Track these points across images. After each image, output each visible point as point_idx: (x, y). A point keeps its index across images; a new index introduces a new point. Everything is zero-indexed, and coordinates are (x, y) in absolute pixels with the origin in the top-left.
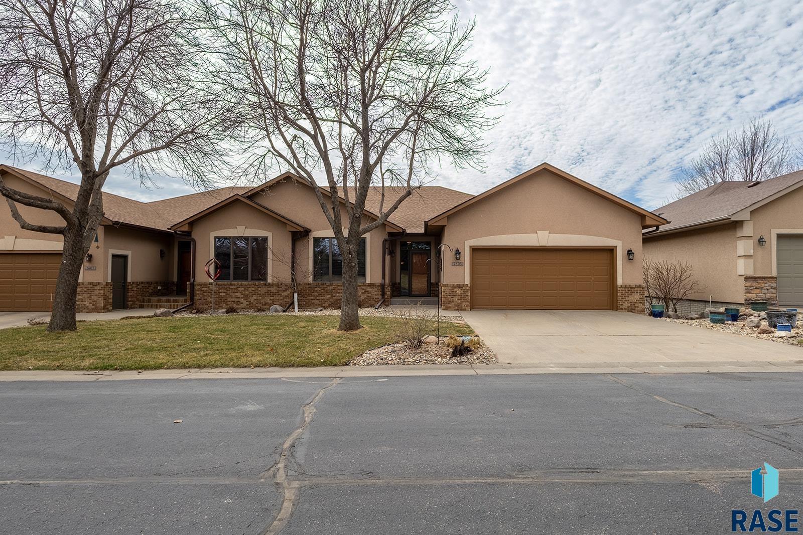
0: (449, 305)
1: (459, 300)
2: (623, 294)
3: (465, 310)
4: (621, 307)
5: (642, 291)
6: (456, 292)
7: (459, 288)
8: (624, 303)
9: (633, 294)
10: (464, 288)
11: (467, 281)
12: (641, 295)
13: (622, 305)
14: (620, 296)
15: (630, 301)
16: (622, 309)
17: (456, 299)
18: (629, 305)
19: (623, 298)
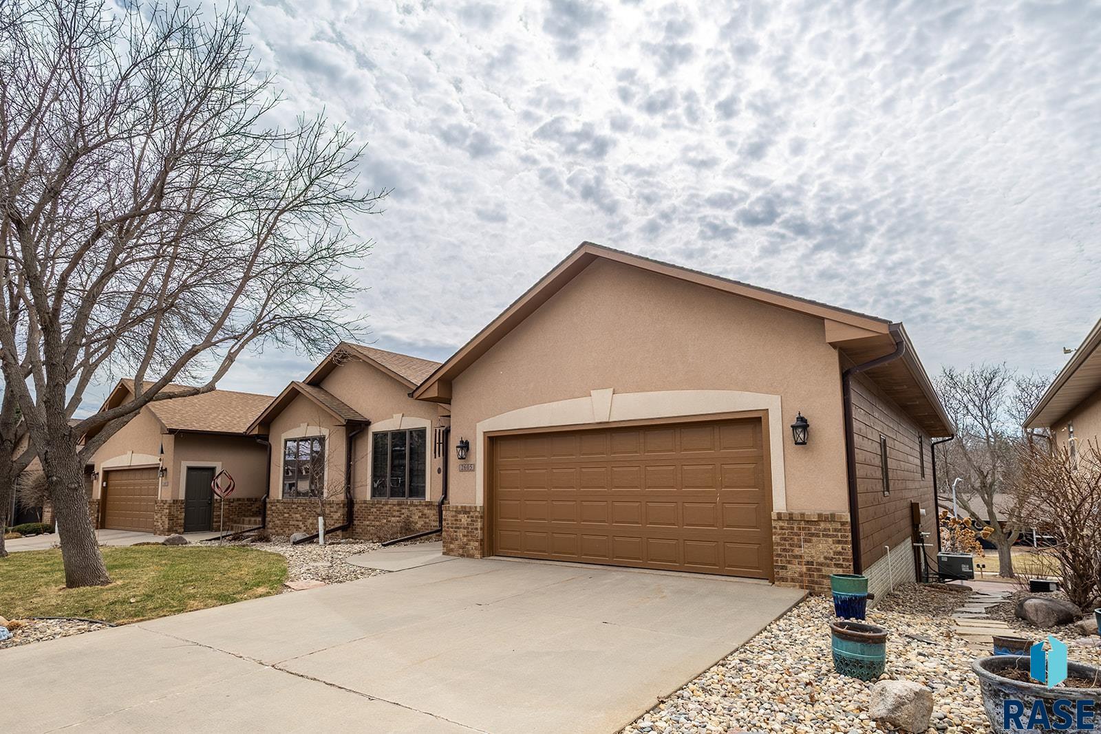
0: (452, 546)
1: (464, 536)
2: (785, 539)
3: (472, 556)
4: (782, 573)
5: (840, 530)
6: (461, 520)
7: (465, 512)
8: (789, 562)
9: (814, 539)
10: (472, 514)
11: (479, 501)
12: (839, 542)
13: (783, 568)
14: (778, 544)
15: (807, 559)
16: (783, 579)
17: (460, 534)
18: (804, 569)
19: (784, 550)
